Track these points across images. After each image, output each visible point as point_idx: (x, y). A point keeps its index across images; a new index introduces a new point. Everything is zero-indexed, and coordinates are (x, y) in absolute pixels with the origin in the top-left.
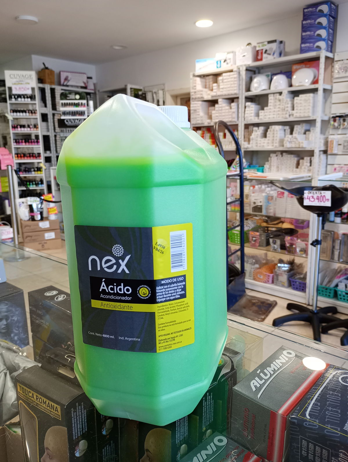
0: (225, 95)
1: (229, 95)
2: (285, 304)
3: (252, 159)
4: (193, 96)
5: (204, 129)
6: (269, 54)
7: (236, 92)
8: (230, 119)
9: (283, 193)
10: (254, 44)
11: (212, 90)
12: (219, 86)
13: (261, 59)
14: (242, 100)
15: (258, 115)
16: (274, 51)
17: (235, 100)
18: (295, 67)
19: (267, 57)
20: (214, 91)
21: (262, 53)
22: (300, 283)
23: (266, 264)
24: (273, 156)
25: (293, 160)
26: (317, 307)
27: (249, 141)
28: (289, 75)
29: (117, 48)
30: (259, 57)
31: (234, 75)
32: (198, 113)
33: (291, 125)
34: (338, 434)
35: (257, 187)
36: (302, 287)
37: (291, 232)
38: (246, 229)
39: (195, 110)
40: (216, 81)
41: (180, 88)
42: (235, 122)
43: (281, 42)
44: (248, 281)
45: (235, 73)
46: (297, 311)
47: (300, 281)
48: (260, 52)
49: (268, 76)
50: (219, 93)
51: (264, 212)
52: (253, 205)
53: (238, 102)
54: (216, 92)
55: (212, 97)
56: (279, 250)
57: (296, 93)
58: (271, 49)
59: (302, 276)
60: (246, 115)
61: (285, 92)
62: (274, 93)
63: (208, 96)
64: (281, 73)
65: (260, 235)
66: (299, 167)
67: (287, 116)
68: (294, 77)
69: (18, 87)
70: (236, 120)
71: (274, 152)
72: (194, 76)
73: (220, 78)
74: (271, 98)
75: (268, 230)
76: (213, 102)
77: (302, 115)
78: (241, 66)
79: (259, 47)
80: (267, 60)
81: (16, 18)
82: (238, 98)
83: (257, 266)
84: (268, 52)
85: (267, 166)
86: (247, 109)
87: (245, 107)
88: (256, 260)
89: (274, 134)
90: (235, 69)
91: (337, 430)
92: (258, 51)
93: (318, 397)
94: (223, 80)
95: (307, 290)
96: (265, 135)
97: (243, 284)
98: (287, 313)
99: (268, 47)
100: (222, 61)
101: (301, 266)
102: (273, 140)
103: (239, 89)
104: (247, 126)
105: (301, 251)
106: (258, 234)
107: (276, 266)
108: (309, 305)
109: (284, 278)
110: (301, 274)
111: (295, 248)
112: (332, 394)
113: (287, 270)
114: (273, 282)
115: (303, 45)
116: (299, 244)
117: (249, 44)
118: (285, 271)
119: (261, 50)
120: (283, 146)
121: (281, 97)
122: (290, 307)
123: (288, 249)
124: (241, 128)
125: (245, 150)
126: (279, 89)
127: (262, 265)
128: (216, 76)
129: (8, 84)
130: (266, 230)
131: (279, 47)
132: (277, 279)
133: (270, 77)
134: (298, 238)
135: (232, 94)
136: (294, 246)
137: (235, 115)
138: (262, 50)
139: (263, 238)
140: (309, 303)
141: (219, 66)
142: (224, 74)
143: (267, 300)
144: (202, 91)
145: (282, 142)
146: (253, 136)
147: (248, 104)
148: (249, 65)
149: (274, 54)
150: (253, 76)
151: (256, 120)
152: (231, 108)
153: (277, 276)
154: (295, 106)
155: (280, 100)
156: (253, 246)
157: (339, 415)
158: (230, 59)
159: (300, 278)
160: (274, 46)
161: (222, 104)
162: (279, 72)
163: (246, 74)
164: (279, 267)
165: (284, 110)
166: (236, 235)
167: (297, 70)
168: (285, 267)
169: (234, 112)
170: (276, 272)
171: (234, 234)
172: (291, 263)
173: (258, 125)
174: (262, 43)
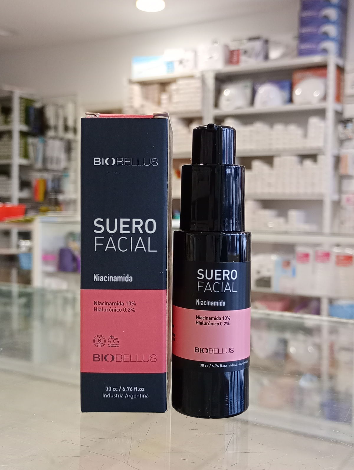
0: (181, 113)
6: (250, 57)
7: (198, 108)
11: (159, 103)
12: (170, 98)
13: (238, 62)
16: (258, 54)
19: (246, 61)
20: (163, 106)
21: (238, 55)
30: (235, 59)
43: (266, 41)
45: (197, 81)
48: (235, 53)
58: (253, 49)
72: (131, 82)
73: (173, 87)
78: (207, 71)
79: (235, 45)
80: (248, 64)
82: (200, 118)
84: (249, 53)
90: (197, 73)
92: (232, 52)
94: (178, 90)
99: (248, 45)
100: (176, 64)
103: (203, 105)
115: (302, 46)
119: (236, 50)
135: (191, 112)
141: (171, 69)
142: (180, 82)
148: (218, 70)
149: (256, 56)
158: (188, 61)
160: (258, 45)
163: (215, 83)
167: (300, 80)
174: (240, 40)
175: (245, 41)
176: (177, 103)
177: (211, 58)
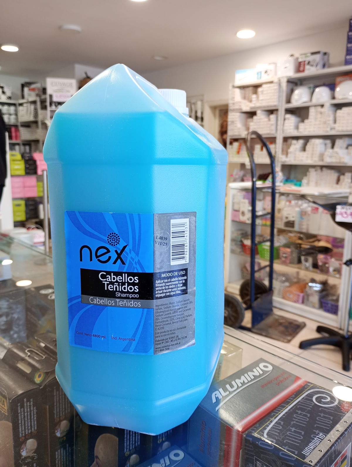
0: (264, 107)
1: (268, 107)
2: (315, 326)
3: (289, 173)
4: (231, 107)
5: (242, 141)
6: (312, 66)
7: (276, 103)
8: (268, 132)
9: (317, 209)
10: (297, 55)
11: (251, 101)
12: (258, 97)
13: (303, 71)
14: (282, 112)
15: (297, 128)
16: (317, 63)
17: (275, 112)
18: (338, 79)
19: (309, 69)
20: (254, 102)
21: (304, 65)
22: (332, 305)
23: (297, 283)
24: (312, 170)
25: (334, 175)
26: (348, 331)
27: (287, 154)
28: (332, 87)
29: (158, 58)
30: (302, 69)
31: (275, 87)
32: (235, 125)
33: (332, 139)
34: (294, 457)
35: (293, 202)
36: (334, 310)
37: (325, 251)
38: (276, 244)
39: (233, 122)
40: (255, 93)
41: (219, 99)
42: (273, 134)
43: (325, 54)
44: (277, 299)
45: (276, 85)
46: (326, 335)
47: (333, 303)
48: (302, 64)
49: (310, 88)
50: (258, 104)
51: (296, 228)
52: (285, 220)
53: (277, 114)
54: (255, 104)
55: (251, 108)
56: (311, 268)
57: (339, 106)
58: (314, 60)
59: (335, 298)
60: (285, 128)
61: (327, 105)
62: (316, 106)
63: (247, 107)
64: (324, 85)
65: (292, 252)
66: (340, 183)
67: (329, 129)
68: (338, 89)
69: (59, 94)
70: (274, 132)
71: (313, 167)
72: (234, 87)
73: (260, 90)
74: (312, 111)
75: (300, 247)
76: (252, 114)
77: (345, 129)
78: (283, 77)
79: (302, 58)
80: (310, 71)
81: (60, 28)
82: (277, 110)
83: (287, 284)
84: (311, 63)
85: (305, 181)
86: (286, 121)
87: (285, 119)
88: (287, 278)
89: (313, 148)
90: (276, 80)
91: (293, 453)
92: (300, 63)
93: (284, 415)
94: (262, 91)
95: (339, 313)
96: (304, 149)
97: (271, 302)
98: (316, 335)
99: (311, 58)
100: (263, 73)
101: (334, 287)
102: (312, 154)
103: (279, 101)
104: (286, 139)
105: (334, 270)
106: (289, 250)
107: (307, 286)
108: (341, 329)
109: (315, 299)
110: (333, 295)
111: (328, 268)
112: (301, 414)
113: (319, 290)
114: (303, 302)
115: (348, 57)
116: (333, 263)
117: (292, 55)
118: (316, 291)
119: (303, 62)
120: (323, 160)
121: (323, 110)
122: (320, 329)
123: (320, 268)
124: (279, 141)
125: (283, 163)
126: (321, 101)
127: (292, 284)
128: (256, 87)
129: (49, 91)
130: (298, 247)
131: (323, 59)
132: (308, 300)
133: (312, 90)
134: (332, 257)
135: (271, 106)
136: (327, 265)
137: (273, 128)
138: (305, 61)
139: (295, 255)
140: (341, 326)
141: (259, 77)
142: (264, 86)
143: (295, 321)
144: (240, 102)
145: (322, 156)
146: (292, 149)
147: (288, 116)
148: (290, 76)
149: (317, 66)
150: (295, 88)
151: (295, 133)
152: (269, 120)
153: (308, 296)
154: (338, 119)
155: (321, 113)
156: (284, 263)
157: (301, 437)
158: (271, 71)
159: (333, 300)
160: (318, 57)
161: (261, 116)
162: (322, 83)
163: (287, 86)
164: (311, 287)
165: (325, 123)
166: (265, 250)
167: (340, 82)
168: (317, 287)
169: (272, 125)
170: (306, 292)
171: (264, 249)
172: (324, 284)
173: (297, 138)
174: (305, 54)
175: (309, 54)
176: (262, 100)
177: (286, 68)
